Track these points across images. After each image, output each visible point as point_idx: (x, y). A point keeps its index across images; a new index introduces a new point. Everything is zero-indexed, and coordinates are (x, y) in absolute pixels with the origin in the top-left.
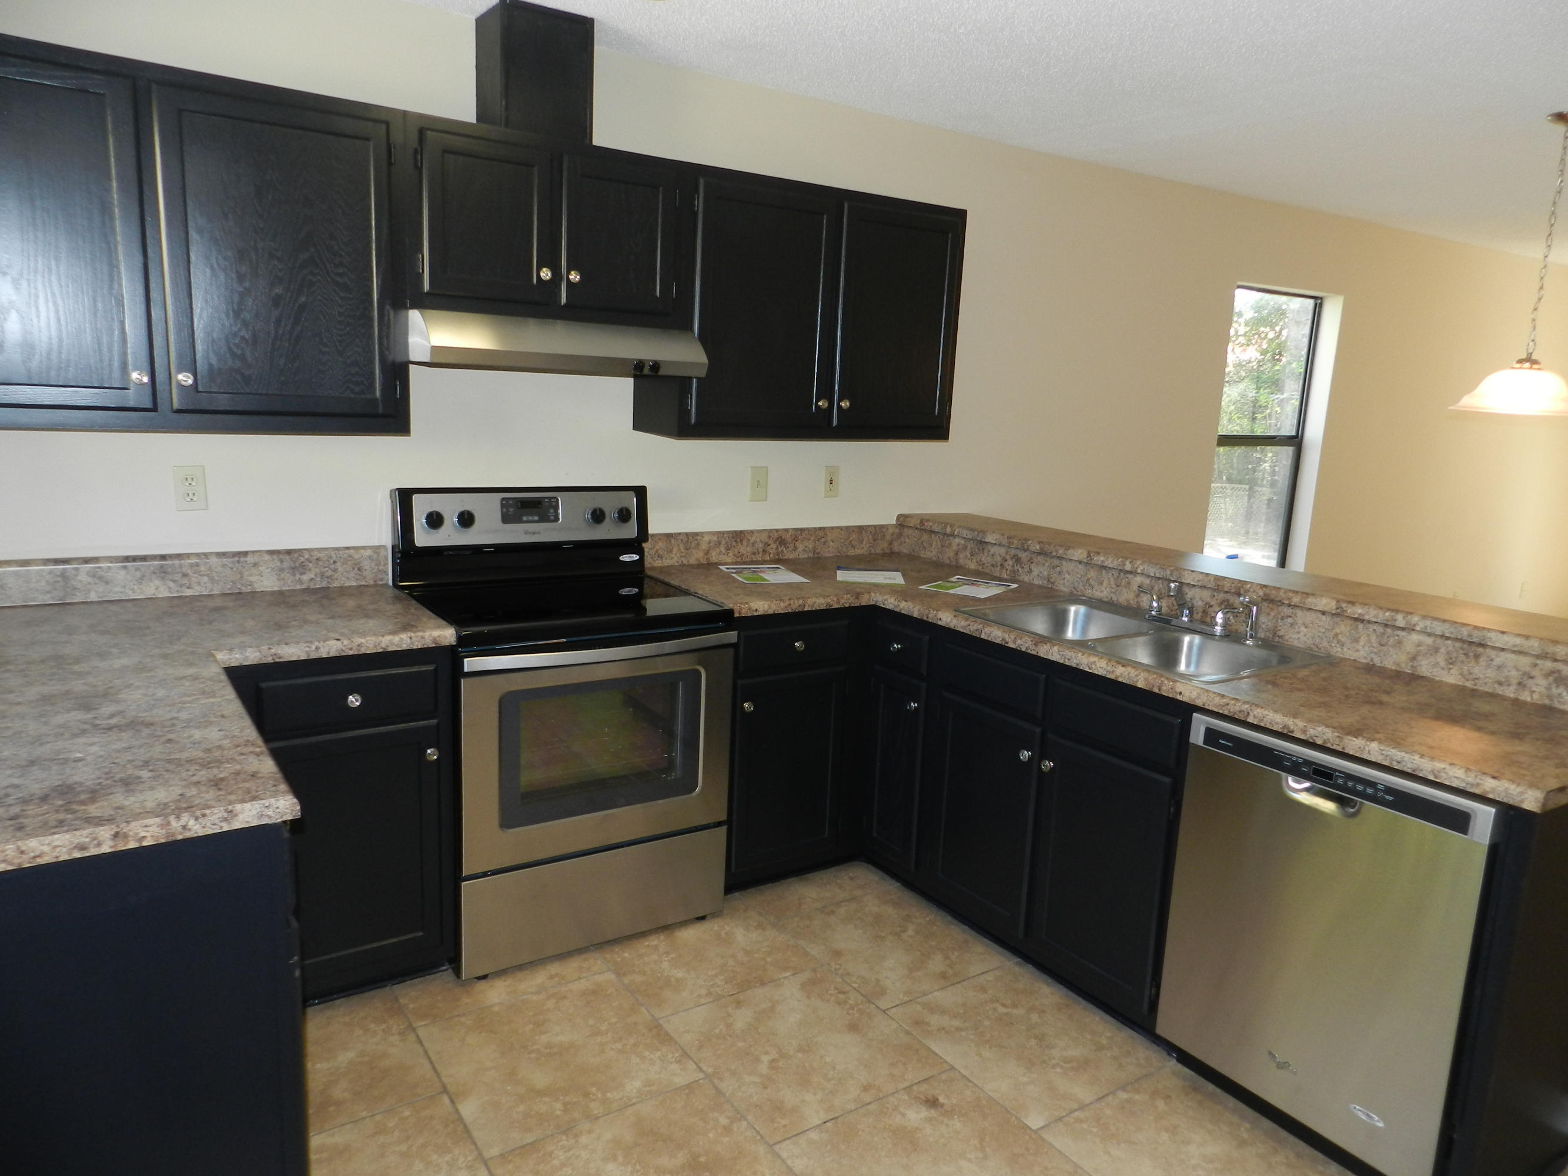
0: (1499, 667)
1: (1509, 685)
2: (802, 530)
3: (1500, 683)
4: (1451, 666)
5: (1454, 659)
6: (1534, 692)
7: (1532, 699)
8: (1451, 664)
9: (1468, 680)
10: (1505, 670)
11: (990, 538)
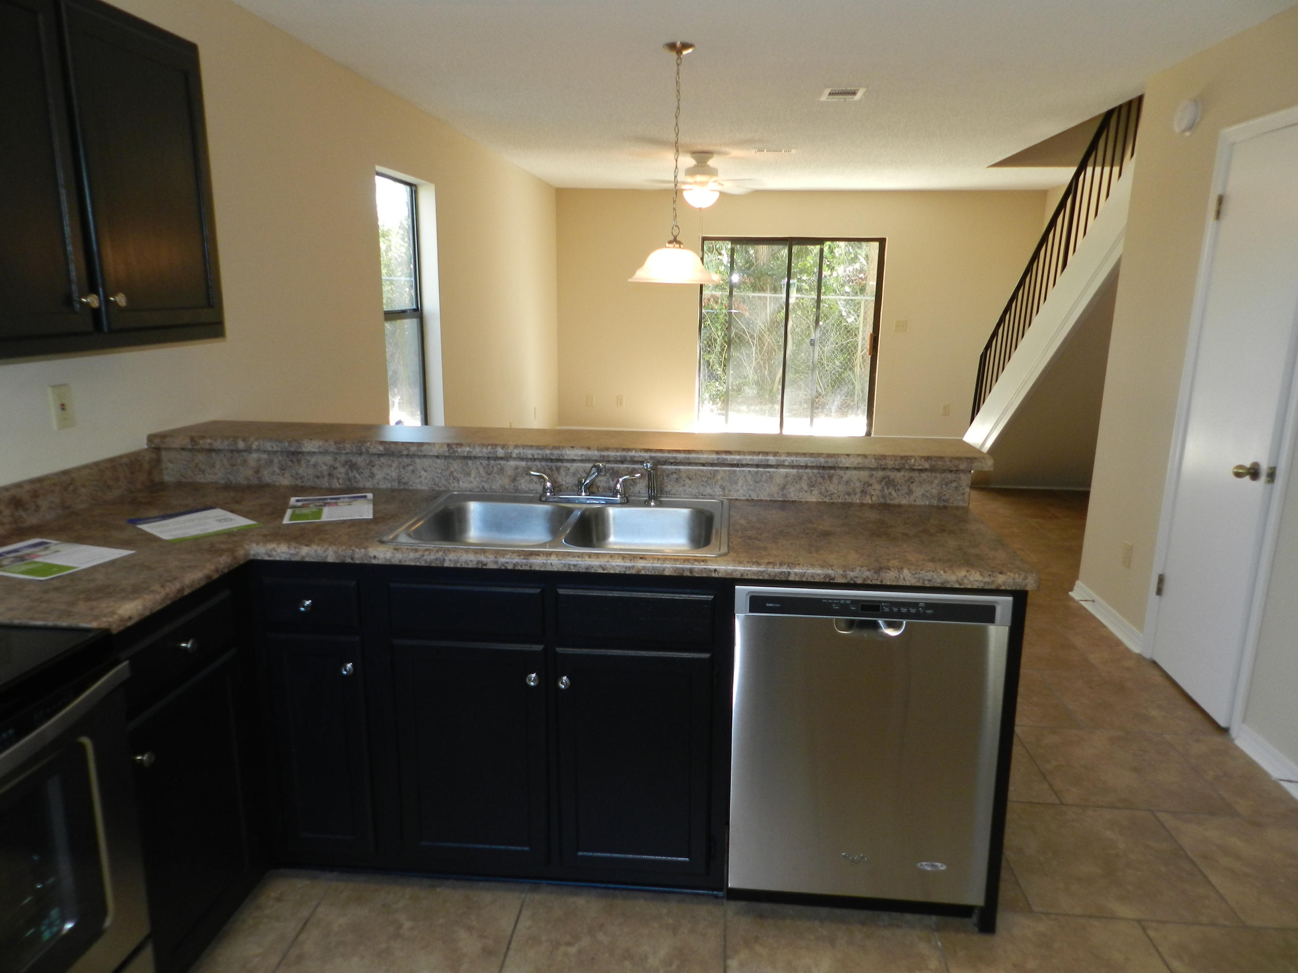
0: (847, 482)
1: (855, 494)
2: (40, 480)
3: (849, 494)
4: (812, 489)
5: (814, 482)
6: (873, 495)
7: (872, 501)
8: (811, 487)
9: (826, 497)
10: (852, 484)
11: (309, 446)
